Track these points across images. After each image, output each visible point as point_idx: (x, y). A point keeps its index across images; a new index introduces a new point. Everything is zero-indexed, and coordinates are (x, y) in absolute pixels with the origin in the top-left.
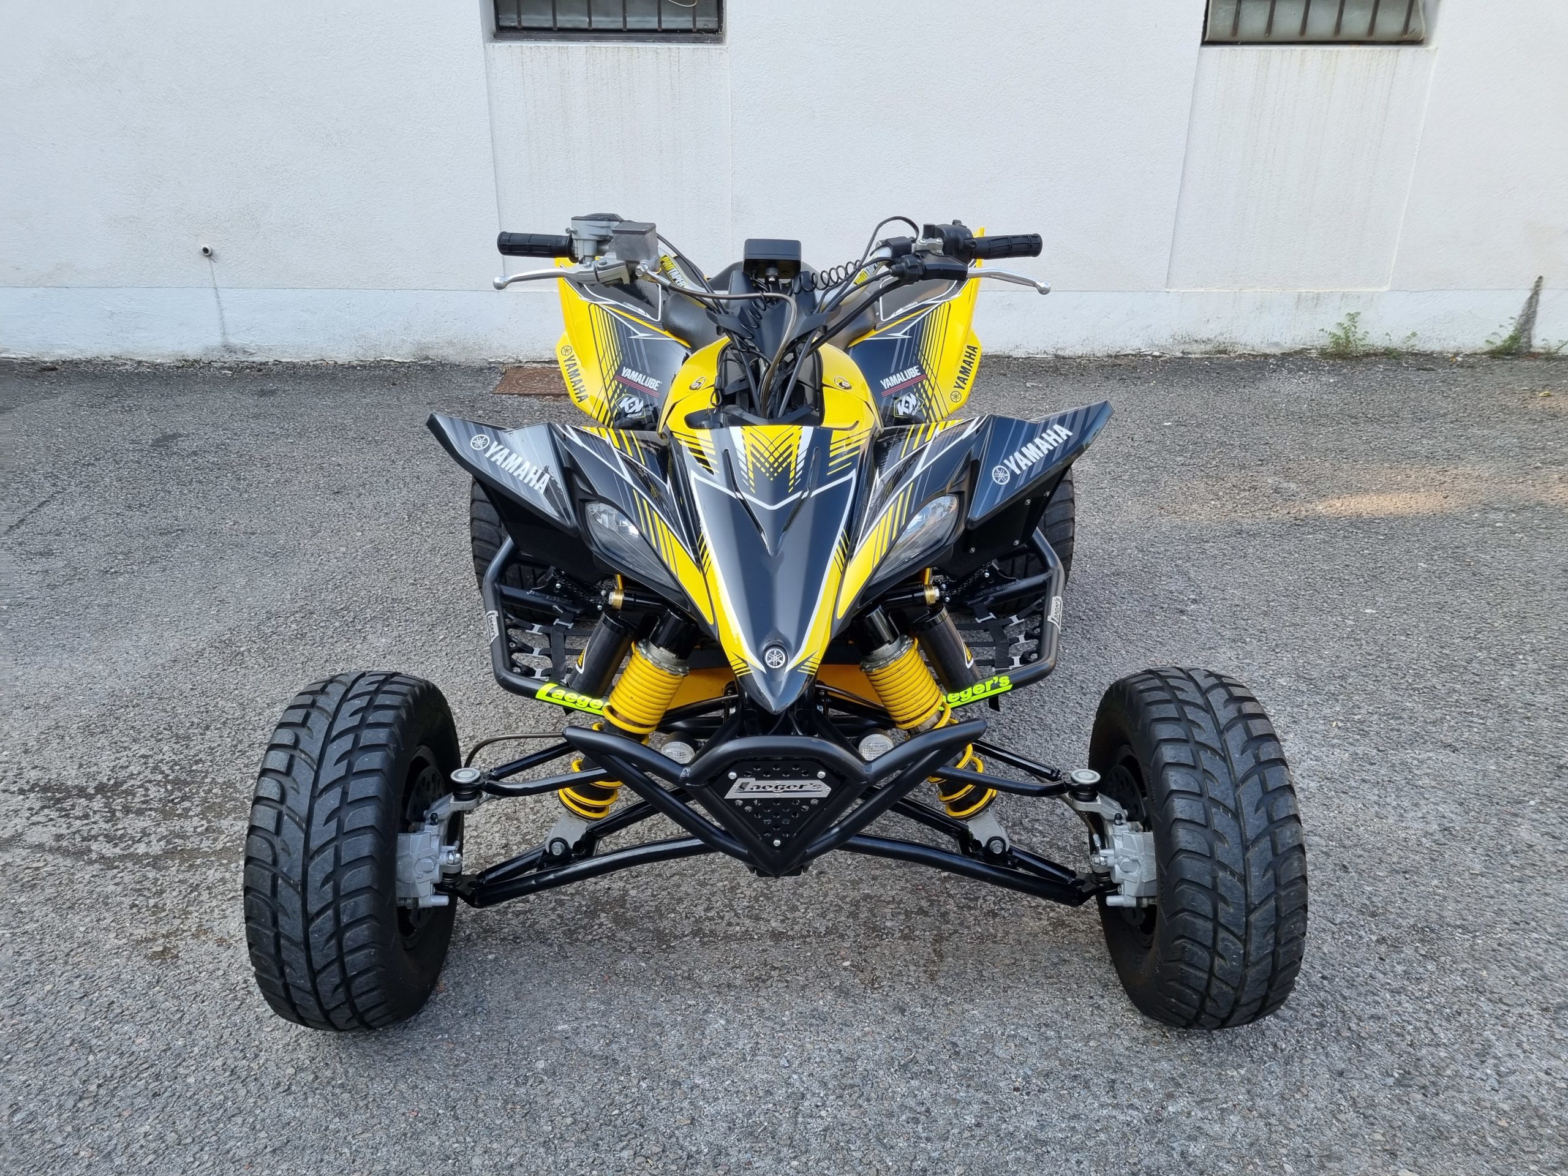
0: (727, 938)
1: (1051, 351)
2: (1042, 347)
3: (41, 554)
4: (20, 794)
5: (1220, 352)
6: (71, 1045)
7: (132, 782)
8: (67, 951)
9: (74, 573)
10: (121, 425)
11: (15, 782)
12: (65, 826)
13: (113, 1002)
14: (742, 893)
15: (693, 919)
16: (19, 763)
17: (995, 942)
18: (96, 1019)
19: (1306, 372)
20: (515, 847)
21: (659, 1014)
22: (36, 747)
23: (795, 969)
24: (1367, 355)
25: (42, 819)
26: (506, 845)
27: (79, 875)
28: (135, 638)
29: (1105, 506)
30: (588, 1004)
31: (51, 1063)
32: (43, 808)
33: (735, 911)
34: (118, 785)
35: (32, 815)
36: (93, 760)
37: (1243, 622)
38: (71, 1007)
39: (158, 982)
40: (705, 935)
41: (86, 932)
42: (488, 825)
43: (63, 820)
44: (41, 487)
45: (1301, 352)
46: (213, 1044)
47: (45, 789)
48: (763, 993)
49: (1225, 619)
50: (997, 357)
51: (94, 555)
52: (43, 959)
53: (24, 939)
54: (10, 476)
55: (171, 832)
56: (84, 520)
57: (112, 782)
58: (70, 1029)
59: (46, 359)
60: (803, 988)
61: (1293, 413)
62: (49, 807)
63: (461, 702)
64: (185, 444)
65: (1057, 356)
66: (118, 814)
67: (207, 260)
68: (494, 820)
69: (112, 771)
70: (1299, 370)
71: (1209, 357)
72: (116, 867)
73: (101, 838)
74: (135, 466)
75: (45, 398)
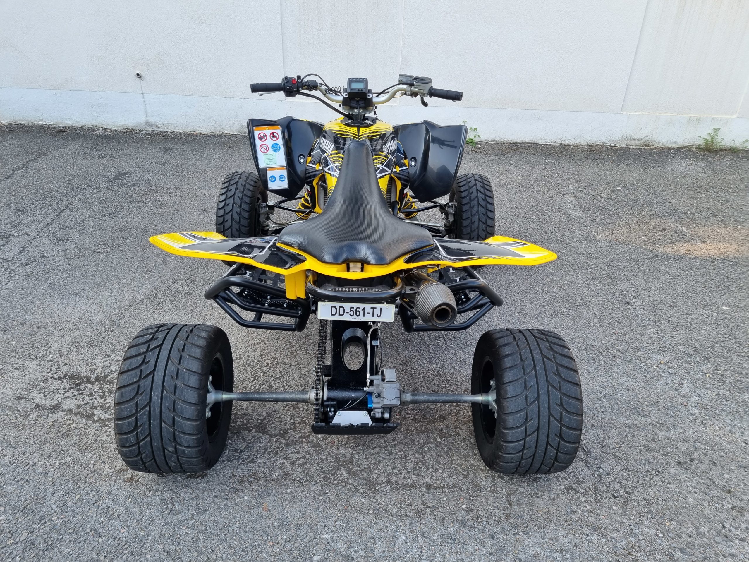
0: (404, 486)
1: (558, 141)
2: (554, 139)
4: (59, 380)
5: (645, 145)
6: (90, 531)
7: (112, 376)
8: (86, 475)
9: (80, 252)
10: (98, 166)
11: (57, 373)
12: (81, 399)
13: (109, 507)
14: (410, 459)
15: (386, 474)
16: (58, 362)
17: (538, 497)
18: (101, 517)
19: (690, 159)
20: (298, 425)
21: (373, 531)
22: (66, 353)
23: (438, 508)
24: (721, 150)
25: (70, 395)
26: (294, 423)
27: (89, 430)
28: (110, 291)
30: (337, 523)
31: (81, 541)
32: (70, 388)
33: (407, 469)
34: (105, 377)
35: (65, 392)
36: (93, 361)
37: (660, 311)
38: (89, 509)
39: (130, 496)
40: (393, 484)
41: (94, 464)
42: (285, 411)
43: (80, 396)
44: (61, 201)
45: (687, 147)
46: (158, 536)
47: (71, 377)
48: (423, 521)
49: (650, 309)
50: (530, 143)
51: (88, 241)
52: (75, 479)
53: (65, 467)
54: (46, 194)
56: (83, 221)
57: (103, 375)
58: (89, 522)
59: (61, 125)
60: (443, 519)
62: (73, 388)
63: (269, 337)
64: (129, 179)
65: (561, 144)
66: (106, 394)
67: (138, 79)
68: (287, 408)
69: (102, 368)
70: (687, 157)
71: (639, 148)
72: (107, 426)
73: (99, 408)
74: (106, 191)
75: (61, 148)
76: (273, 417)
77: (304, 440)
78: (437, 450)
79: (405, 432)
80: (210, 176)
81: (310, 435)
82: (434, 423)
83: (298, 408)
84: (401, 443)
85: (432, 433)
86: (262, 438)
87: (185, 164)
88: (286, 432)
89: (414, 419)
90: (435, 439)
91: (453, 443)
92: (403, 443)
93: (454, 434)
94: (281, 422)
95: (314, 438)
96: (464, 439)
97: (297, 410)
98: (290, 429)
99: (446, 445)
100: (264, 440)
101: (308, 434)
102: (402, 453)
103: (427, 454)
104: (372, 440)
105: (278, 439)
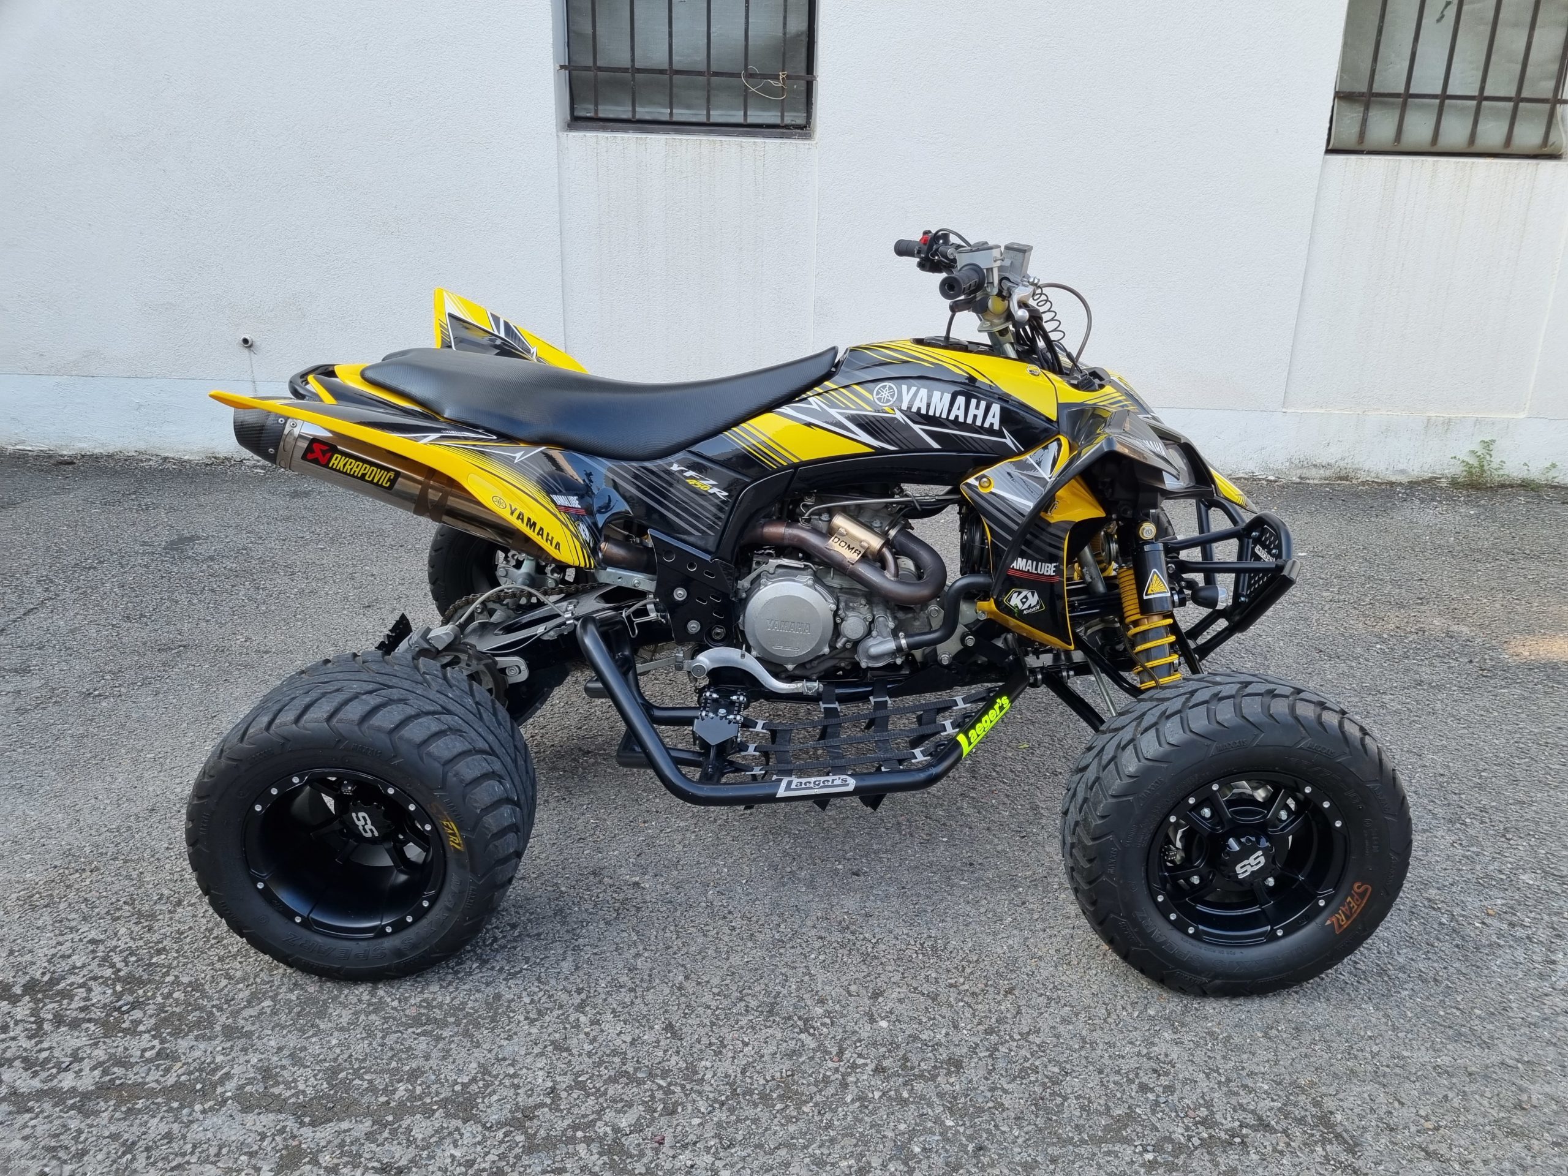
3: (16, 671)
5: (1341, 478)
7: (72, 979)
9: (52, 695)
10: (134, 524)
19: (1440, 502)
20: (564, 1094)
24: (1503, 486)
26: (553, 1090)
28: (108, 779)
29: (1254, 647)
34: (53, 982)
36: (29, 946)
42: (530, 1059)
44: (31, 591)
51: (77, 673)
55: (111, 1056)
56: (73, 631)
57: (46, 978)
59: (65, 453)
61: (1440, 546)
64: (201, 548)
66: (47, 1026)
67: (246, 351)
69: (49, 961)
70: (1433, 501)
71: (1329, 482)
72: (30, 1110)
73: (17, 1063)
74: (142, 570)
75: (56, 494)
76: (498, 1075)
77: (579, 1134)
78: (947, 1151)
79: (858, 1104)
80: (389, 541)
81: (595, 1121)
82: (934, 1078)
83: (568, 1050)
84: (847, 1135)
85: (931, 1105)
86: (462, 1135)
87: (336, 519)
88: (529, 1114)
89: (879, 1070)
90: (938, 1121)
91: (989, 1132)
92: (852, 1135)
93: (990, 1104)
94: (518, 1087)
95: (608, 1130)
96: (1017, 1118)
97: (565, 1054)
98: (542, 1105)
99: (970, 1138)
100: (467, 1139)
101: (591, 1118)
102: (852, 1162)
103: (919, 1162)
104: (766, 1129)
105: (506, 1135)
